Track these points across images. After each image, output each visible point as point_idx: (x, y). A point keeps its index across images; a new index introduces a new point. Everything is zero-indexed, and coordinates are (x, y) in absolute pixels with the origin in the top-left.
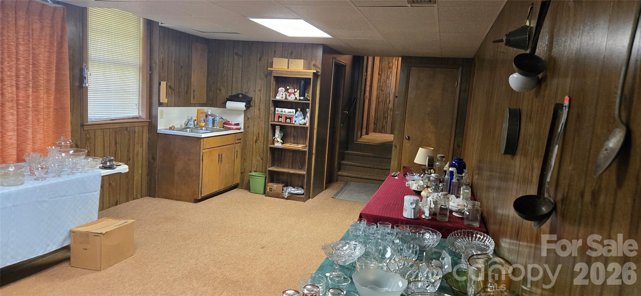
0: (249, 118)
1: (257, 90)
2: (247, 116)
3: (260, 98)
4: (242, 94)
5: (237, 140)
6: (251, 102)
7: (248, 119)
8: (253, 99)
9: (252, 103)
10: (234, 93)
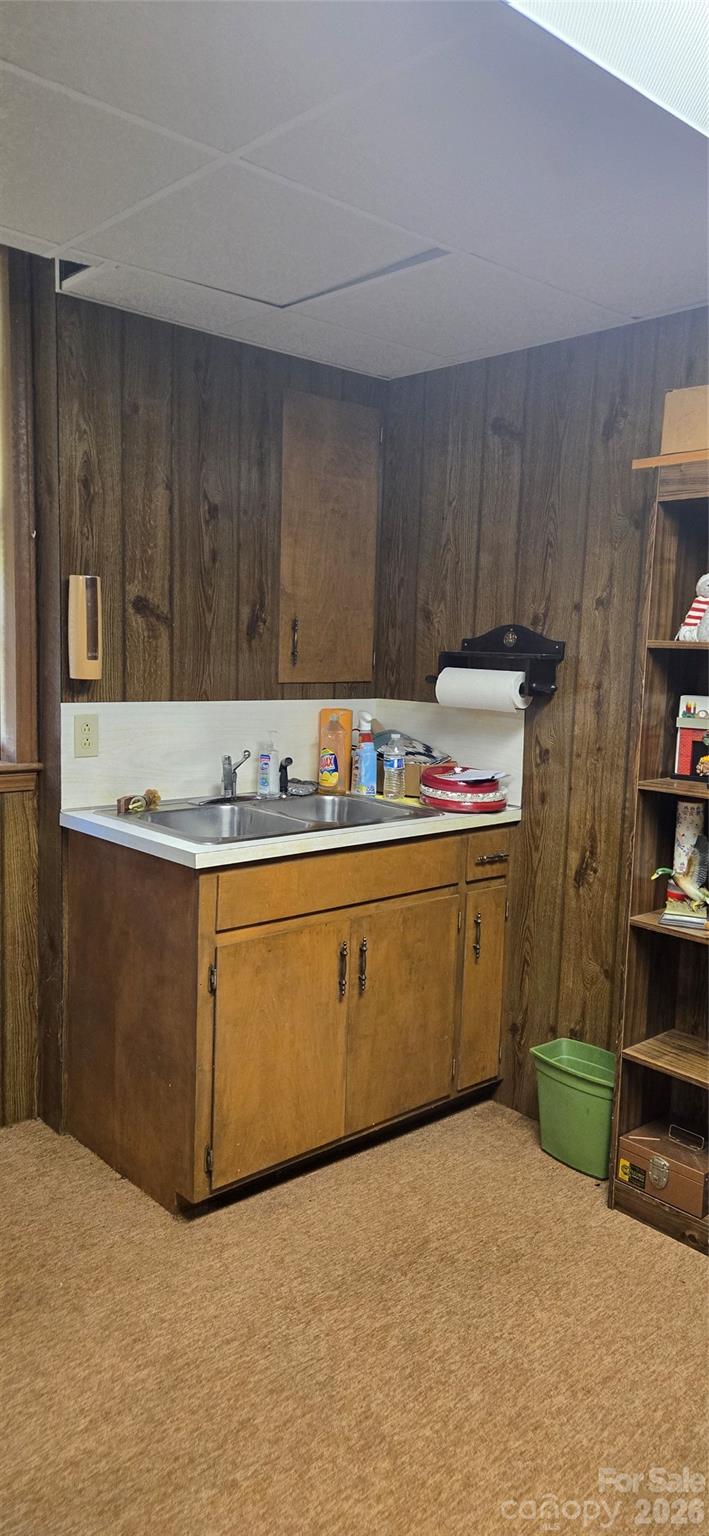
0: (547, 751)
1: (588, 603)
2: (538, 742)
3: (606, 644)
4: (518, 630)
5: (482, 863)
6: (560, 667)
7: (544, 754)
8: (569, 652)
9: (563, 672)
10: (484, 628)
